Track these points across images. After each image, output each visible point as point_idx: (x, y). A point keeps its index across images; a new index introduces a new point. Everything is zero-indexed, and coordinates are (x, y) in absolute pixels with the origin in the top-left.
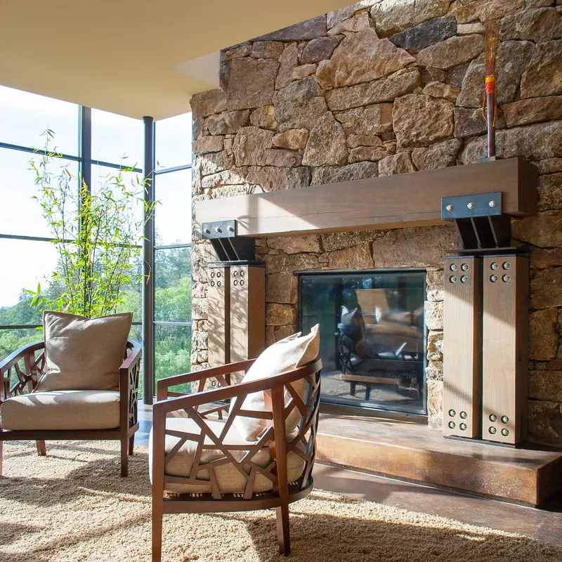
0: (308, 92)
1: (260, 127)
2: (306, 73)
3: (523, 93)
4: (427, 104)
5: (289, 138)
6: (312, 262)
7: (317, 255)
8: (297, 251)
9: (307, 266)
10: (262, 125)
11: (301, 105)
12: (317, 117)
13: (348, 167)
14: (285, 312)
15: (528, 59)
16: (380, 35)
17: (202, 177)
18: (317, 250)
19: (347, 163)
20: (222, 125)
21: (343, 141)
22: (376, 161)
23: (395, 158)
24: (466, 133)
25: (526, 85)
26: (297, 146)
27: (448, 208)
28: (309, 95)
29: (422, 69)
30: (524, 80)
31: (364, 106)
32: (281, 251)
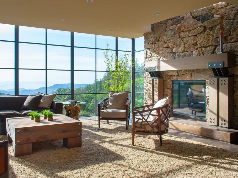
0: (174, 33)
1: (162, 42)
2: (174, 28)
3: (232, 34)
4: (206, 36)
5: (170, 45)
6: (176, 78)
7: (177, 76)
8: (172, 75)
9: (174, 79)
10: (162, 41)
11: (173, 36)
12: (177, 39)
13: (185, 53)
14: (169, 91)
15: (233, 25)
16: (193, 18)
17: (147, 55)
18: (177, 75)
19: (185, 52)
20: (152, 41)
21: (184, 46)
22: (193, 51)
23: (197, 51)
24: (216, 44)
25: (232, 32)
26: (171, 47)
27: (209, 65)
28: (175, 34)
29: (205, 27)
30: (232, 30)
31: (189, 37)
32: (167, 75)
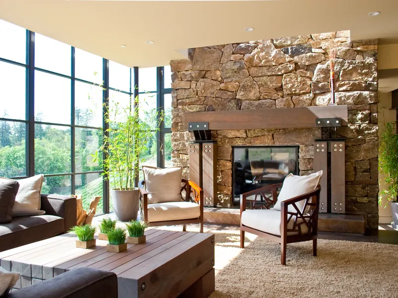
0: (240, 67)
1: (212, 80)
2: (238, 58)
3: (341, 79)
4: (299, 78)
5: (230, 86)
6: (242, 141)
7: (245, 139)
8: (234, 137)
9: (239, 143)
10: (213, 78)
11: (235, 72)
12: (245, 78)
13: (261, 101)
14: (227, 164)
15: (343, 66)
16: (276, 47)
17: (178, 100)
18: (245, 136)
19: (260, 99)
20: (190, 77)
21: (258, 90)
22: (275, 100)
23: (284, 99)
24: (317, 92)
25: (342, 76)
26: (234, 90)
27: (319, 122)
28: (241, 68)
29: (296, 64)
30: (341, 74)
31: (268, 76)
32: (225, 137)
